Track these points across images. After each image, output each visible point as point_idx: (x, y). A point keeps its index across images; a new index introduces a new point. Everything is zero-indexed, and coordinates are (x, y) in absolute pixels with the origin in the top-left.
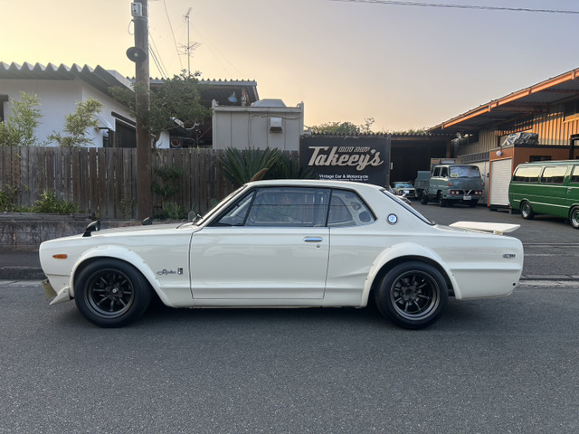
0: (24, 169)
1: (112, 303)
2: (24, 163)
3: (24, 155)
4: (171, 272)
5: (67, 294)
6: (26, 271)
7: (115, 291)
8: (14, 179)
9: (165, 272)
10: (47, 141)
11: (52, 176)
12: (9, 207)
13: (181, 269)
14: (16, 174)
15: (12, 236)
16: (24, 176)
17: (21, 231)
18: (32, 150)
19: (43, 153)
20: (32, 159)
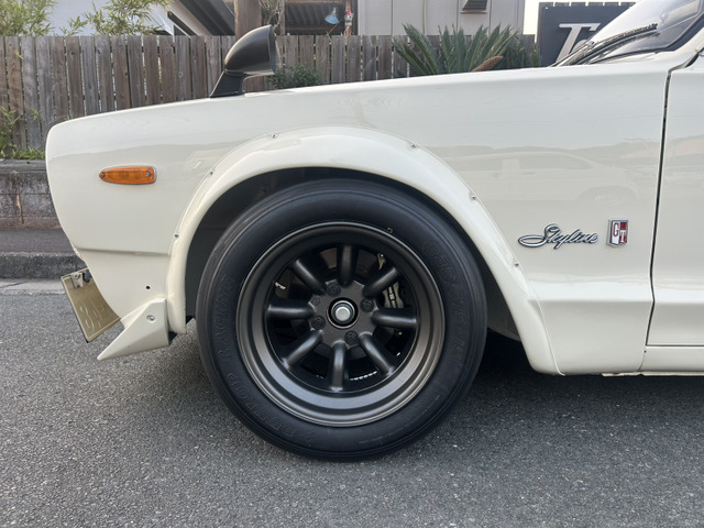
0: (28, 80)
1: (339, 360)
2: (28, 68)
3: (27, 54)
4: (579, 238)
5: (158, 325)
6: (38, 261)
7: (343, 312)
8: (12, 98)
9: (553, 236)
10: (69, 29)
11: (80, 92)
12: (7, 149)
13: (624, 225)
14: (15, 90)
15: (14, 199)
16: (30, 92)
17: (29, 190)
18: (41, 42)
19: (60, 48)
20: (42, 61)
